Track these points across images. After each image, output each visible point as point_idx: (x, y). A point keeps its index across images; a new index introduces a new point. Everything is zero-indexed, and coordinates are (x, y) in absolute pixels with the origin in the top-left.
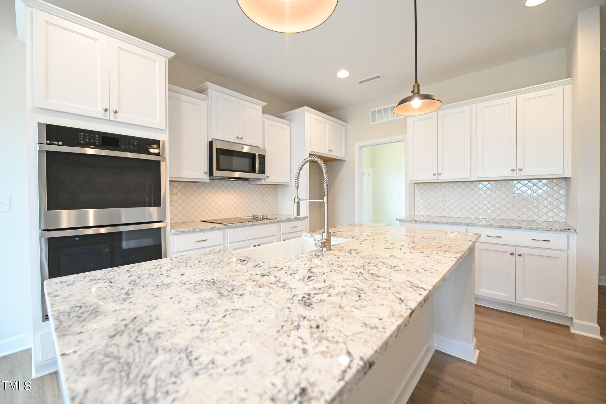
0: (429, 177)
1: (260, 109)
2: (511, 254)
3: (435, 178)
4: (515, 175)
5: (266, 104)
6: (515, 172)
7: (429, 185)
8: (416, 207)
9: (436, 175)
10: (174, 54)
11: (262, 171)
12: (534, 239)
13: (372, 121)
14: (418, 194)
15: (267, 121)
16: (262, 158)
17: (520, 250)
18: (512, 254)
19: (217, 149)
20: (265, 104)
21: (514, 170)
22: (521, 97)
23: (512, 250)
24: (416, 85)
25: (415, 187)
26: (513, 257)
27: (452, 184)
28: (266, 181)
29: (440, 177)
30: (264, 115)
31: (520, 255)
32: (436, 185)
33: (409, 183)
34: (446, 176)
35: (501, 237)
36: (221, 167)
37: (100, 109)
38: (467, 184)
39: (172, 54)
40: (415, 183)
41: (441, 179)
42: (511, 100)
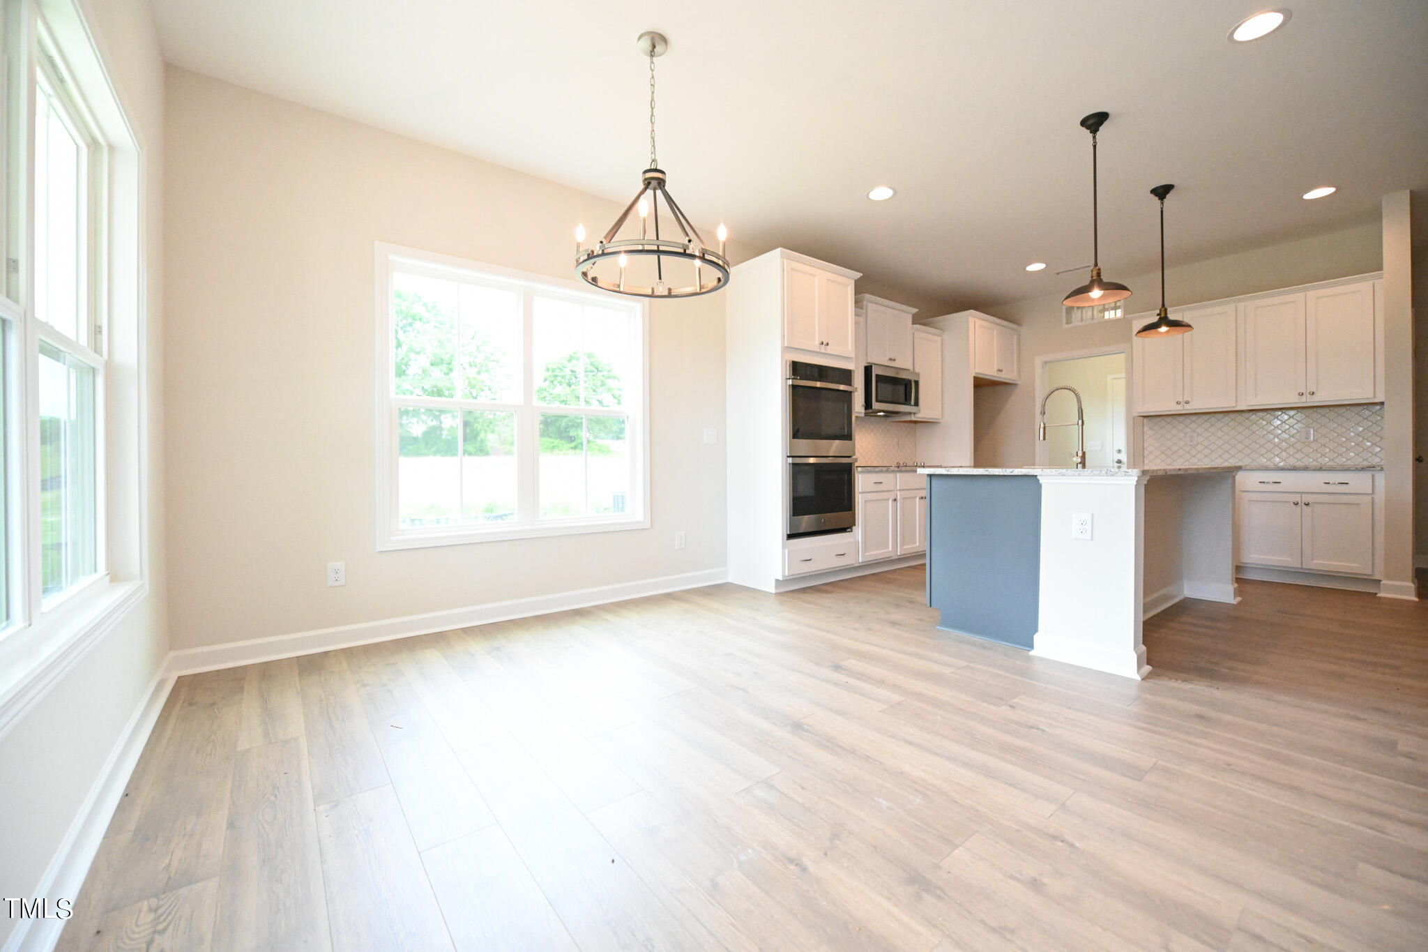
0: (1170, 407)
1: (910, 318)
2: (1294, 503)
3: (1179, 407)
4: (1304, 400)
5: (917, 310)
6: (1304, 397)
7: (1169, 419)
8: (1146, 453)
9: (1182, 404)
10: (861, 274)
11: (917, 404)
12: (1327, 482)
13: (1067, 323)
14: (1148, 433)
15: (917, 335)
16: (917, 383)
17: (1306, 498)
18: (1296, 504)
19: (877, 376)
20: (915, 310)
21: (1302, 394)
22: (1312, 294)
23: (1297, 498)
24: (1163, 309)
25: (1145, 422)
26: (1298, 509)
27: (1206, 417)
28: (917, 415)
29: (1187, 407)
30: (915, 326)
31: (1307, 505)
32: (1181, 419)
33: (1134, 418)
34: (1198, 405)
35: (1280, 483)
36: (879, 399)
37: (817, 343)
38: (1232, 416)
39: (858, 275)
40: (1144, 417)
41: (1188, 408)
42: (1298, 297)
